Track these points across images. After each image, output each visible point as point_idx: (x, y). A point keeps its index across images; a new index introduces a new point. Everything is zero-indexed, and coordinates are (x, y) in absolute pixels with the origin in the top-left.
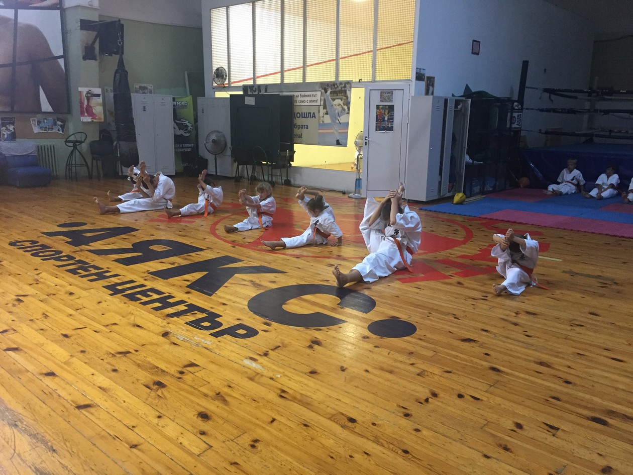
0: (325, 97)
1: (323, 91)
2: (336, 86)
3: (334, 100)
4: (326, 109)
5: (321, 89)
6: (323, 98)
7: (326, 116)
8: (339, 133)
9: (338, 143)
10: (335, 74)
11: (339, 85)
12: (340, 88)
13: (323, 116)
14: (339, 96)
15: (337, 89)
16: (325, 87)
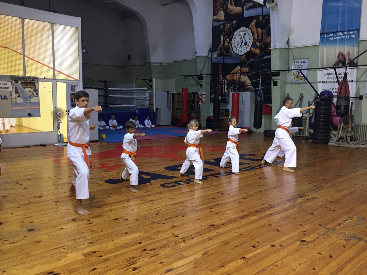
0: (16, 86)
1: (13, 81)
2: (25, 79)
3: (25, 88)
4: (18, 93)
5: (11, 80)
6: (14, 86)
7: (18, 98)
8: (30, 109)
9: (30, 115)
10: (23, 71)
11: (28, 79)
12: (29, 81)
13: (15, 98)
14: (30, 86)
15: (27, 81)
16: (15, 79)
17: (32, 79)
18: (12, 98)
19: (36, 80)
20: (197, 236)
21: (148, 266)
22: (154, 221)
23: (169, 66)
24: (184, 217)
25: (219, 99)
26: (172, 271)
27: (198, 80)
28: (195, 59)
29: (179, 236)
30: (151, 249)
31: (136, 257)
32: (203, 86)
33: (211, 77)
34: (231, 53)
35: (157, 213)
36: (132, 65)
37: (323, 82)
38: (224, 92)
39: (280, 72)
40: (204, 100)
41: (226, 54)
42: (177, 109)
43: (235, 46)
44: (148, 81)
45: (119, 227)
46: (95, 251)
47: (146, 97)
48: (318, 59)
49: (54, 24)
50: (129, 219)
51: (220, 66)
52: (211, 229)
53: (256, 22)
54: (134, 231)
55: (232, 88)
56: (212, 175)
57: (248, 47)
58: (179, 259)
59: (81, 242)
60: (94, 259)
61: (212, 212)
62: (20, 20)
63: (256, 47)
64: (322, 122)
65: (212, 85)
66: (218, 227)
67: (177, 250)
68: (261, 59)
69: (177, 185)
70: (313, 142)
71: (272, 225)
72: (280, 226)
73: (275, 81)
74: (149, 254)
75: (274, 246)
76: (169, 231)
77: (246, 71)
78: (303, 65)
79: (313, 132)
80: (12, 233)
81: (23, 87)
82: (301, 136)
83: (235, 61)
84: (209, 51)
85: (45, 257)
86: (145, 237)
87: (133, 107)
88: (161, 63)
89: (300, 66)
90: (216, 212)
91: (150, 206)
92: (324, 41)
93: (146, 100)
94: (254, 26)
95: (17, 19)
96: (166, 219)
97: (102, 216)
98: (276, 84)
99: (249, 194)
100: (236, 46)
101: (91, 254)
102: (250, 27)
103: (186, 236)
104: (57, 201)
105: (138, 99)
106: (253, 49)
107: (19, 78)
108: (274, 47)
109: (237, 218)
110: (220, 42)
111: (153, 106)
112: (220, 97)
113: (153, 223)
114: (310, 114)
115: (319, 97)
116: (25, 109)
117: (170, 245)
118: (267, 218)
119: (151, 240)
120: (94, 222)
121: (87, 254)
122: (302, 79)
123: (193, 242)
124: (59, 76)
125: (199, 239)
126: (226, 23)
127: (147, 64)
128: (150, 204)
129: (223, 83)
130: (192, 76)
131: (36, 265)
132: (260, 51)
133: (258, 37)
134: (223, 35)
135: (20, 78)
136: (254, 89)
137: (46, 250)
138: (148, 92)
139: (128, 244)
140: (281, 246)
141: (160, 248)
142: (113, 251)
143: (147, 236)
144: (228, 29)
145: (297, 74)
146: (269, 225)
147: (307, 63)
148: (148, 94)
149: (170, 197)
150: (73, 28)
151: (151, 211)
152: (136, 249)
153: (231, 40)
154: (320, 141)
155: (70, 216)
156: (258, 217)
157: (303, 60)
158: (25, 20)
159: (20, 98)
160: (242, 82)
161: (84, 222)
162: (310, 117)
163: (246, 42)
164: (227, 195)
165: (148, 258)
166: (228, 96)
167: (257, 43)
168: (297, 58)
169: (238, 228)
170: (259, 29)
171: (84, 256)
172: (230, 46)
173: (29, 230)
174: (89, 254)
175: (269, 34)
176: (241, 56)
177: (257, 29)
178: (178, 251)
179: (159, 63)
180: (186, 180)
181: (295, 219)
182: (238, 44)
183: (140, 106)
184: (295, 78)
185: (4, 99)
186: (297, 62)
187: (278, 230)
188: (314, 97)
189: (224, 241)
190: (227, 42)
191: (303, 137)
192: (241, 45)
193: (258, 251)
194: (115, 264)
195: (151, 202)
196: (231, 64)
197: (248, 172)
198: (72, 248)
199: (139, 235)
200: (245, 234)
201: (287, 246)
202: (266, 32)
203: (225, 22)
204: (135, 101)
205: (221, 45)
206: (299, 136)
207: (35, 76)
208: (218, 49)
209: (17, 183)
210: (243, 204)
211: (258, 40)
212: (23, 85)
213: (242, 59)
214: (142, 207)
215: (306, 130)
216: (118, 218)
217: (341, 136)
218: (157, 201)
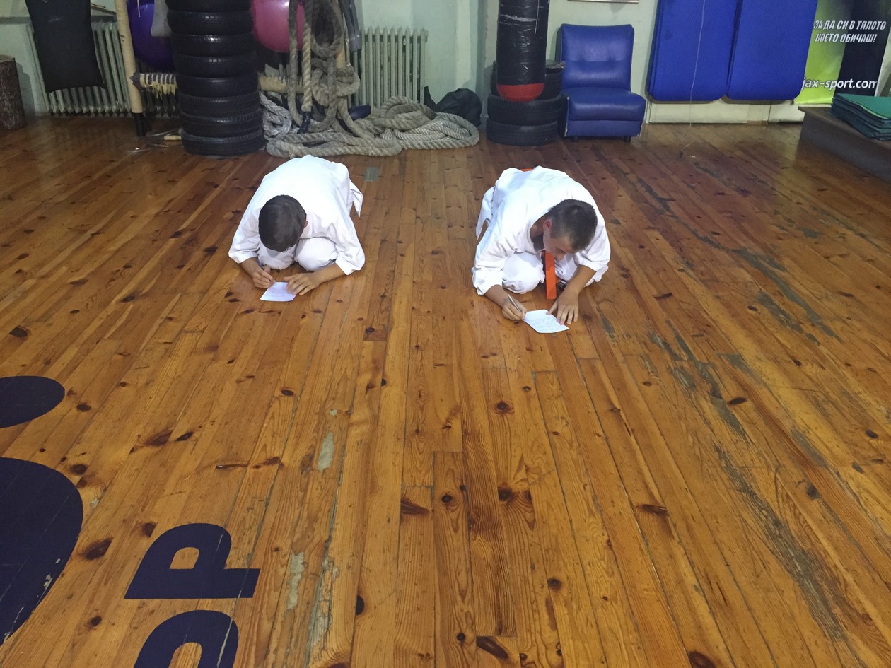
64: (214, 35)
70: (189, 145)
154: (220, 140)
206: (88, 114)
215: (130, 82)
217: (313, 99)
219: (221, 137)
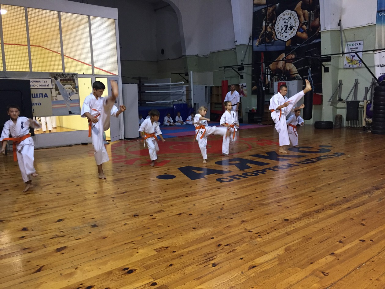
0: (56, 83)
1: (53, 78)
2: (65, 76)
3: (65, 85)
4: (58, 90)
5: (51, 77)
6: (54, 83)
7: (58, 96)
8: (71, 106)
9: (71, 113)
10: (62, 68)
11: (67, 75)
12: (68, 77)
13: (55, 96)
14: (69, 82)
15: (66, 78)
16: (55, 76)
17: (71, 76)
18: (52, 96)
19: (76, 76)
20: (272, 231)
21: (228, 262)
22: (221, 216)
23: (206, 57)
24: (251, 211)
25: (264, 89)
26: (256, 268)
27: (239, 70)
28: (235, 49)
29: (252, 232)
30: (225, 244)
31: (212, 253)
32: (244, 77)
33: (252, 67)
34: (274, 39)
35: (221, 208)
36: (166, 60)
37: (381, 65)
38: (267, 83)
39: (332, 57)
40: (245, 92)
41: (268, 41)
42: (216, 103)
43: (278, 32)
44: (184, 75)
45: (185, 222)
46: (167, 246)
47: (183, 92)
48: (375, 39)
49: (91, 17)
50: (193, 215)
51: (262, 54)
52: (286, 224)
53: (302, 4)
54: (202, 226)
55: (276, 77)
56: (270, 169)
57: (293, 31)
58: (260, 255)
59: (149, 237)
60: (168, 255)
61: (281, 206)
62: (57, 14)
63: (303, 31)
64: (382, 110)
65: (254, 75)
66: (293, 221)
67: (254, 245)
68: (308, 44)
69: (234, 179)
70: (372, 132)
71: (354, 218)
72: (363, 220)
73: (326, 66)
74: (225, 250)
75: (364, 241)
76: (240, 226)
77: (292, 58)
78: (357, 48)
79: (371, 121)
80: (76, 230)
81: (63, 84)
82: (357, 126)
83: (280, 48)
84: (250, 39)
85: (116, 253)
86: (216, 232)
87: (170, 104)
88: (197, 56)
89: (354, 50)
90: (286, 206)
91: (212, 201)
92: (381, 19)
93: (183, 95)
94: (300, 8)
95: (54, 13)
96: (233, 214)
97: (164, 211)
98: (327, 70)
99: (316, 187)
100: (280, 31)
101: (163, 250)
102: (295, 9)
103: (261, 230)
104: (113, 197)
105: (174, 95)
106: (299, 33)
107: (58, 74)
108: (324, 29)
109: (311, 212)
110: (262, 28)
111: (191, 101)
112: (264, 88)
113: (220, 218)
114: (368, 101)
115: (376, 83)
116: (66, 107)
117: (246, 240)
118: (345, 212)
119: (223, 236)
120: (157, 217)
121: (159, 250)
122: (357, 63)
123: (270, 238)
124: (97, 72)
125: (275, 234)
126: (268, 7)
127: (182, 57)
128: (211, 199)
129: (266, 73)
130: (232, 67)
131: (109, 261)
132: (307, 35)
133: (305, 20)
134: (265, 21)
135: (60, 75)
136: (301, 78)
137: (115, 245)
138: (185, 86)
139: (200, 239)
140: (371, 240)
141: (236, 243)
142: (186, 246)
143: (218, 231)
144: (270, 13)
145: (350, 58)
146: (351, 219)
147: (362, 46)
148: (184, 89)
149: (231, 191)
150: (110, 20)
151: (214, 206)
152: (210, 245)
153: (274, 25)
154: (380, 131)
155: (131, 212)
156: (336, 211)
157: (357, 42)
158: (61, 13)
159: (61, 96)
160: (287, 70)
161: (146, 217)
162: (367, 105)
163: (291, 26)
164: (292, 188)
165: (225, 254)
166: (272, 86)
167: (304, 27)
168: (351, 40)
169: (317, 222)
170: (306, 11)
171: (157, 251)
172: (274, 32)
173: (92, 226)
174: (161, 249)
175: (317, 15)
176: (286, 42)
177: (304, 11)
178: (257, 246)
179: (195, 55)
180: (243, 174)
181: (378, 212)
182: (282, 29)
183: (177, 101)
184: (348, 63)
185: (44, 97)
186: (350, 45)
187: (363, 225)
188: (371, 83)
189: (304, 236)
190: (270, 28)
191: (360, 127)
192: (286, 29)
193: (347, 247)
194: (192, 260)
195: (211, 196)
196: (275, 51)
197: (308, 165)
198: (141, 244)
199: (210, 230)
200: (326, 228)
201: (379, 241)
202: (314, 14)
203: (266, 6)
204: (171, 97)
205: (262, 32)
206: (355, 127)
207: (74, 72)
208: (260, 36)
209: (68, 180)
210: (313, 197)
211: (305, 23)
212: (63, 81)
213: (287, 45)
214: (204, 202)
215: (364, 120)
216: (181, 213)
218: (217, 196)
219: (380, 130)
